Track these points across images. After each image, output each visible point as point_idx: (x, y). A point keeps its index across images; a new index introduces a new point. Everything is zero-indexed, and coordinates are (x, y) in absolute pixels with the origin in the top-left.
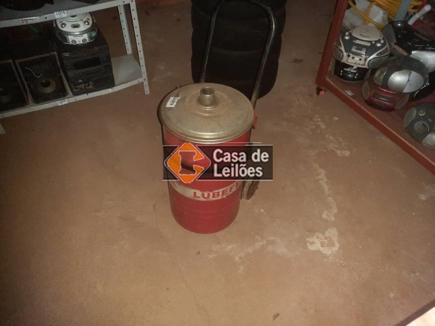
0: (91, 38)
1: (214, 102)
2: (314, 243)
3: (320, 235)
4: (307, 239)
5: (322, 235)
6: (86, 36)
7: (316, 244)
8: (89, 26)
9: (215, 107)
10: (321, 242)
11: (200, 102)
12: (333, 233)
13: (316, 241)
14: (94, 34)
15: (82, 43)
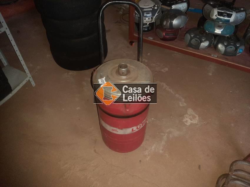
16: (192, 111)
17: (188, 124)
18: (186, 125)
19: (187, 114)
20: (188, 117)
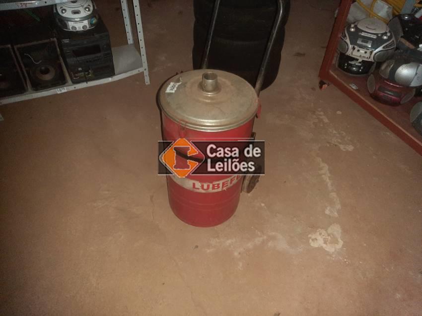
0: (91, 24)
1: (217, 88)
2: (316, 239)
3: (323, 232)
4: (309, 236)
5: (324, 232)
6: (86, 23)
7: (318, 241)
8: (89, 13)
9: (217, 93)
10: (324, 238)
11: (202, 87)
12: (336, 230)
13: (319, 238)
14: (94, 21)
15: (82, 29)
16: (340, 231)
17: (314, 245)
18: (309, 244)
19: (326, 230)
20: (323, 234)
